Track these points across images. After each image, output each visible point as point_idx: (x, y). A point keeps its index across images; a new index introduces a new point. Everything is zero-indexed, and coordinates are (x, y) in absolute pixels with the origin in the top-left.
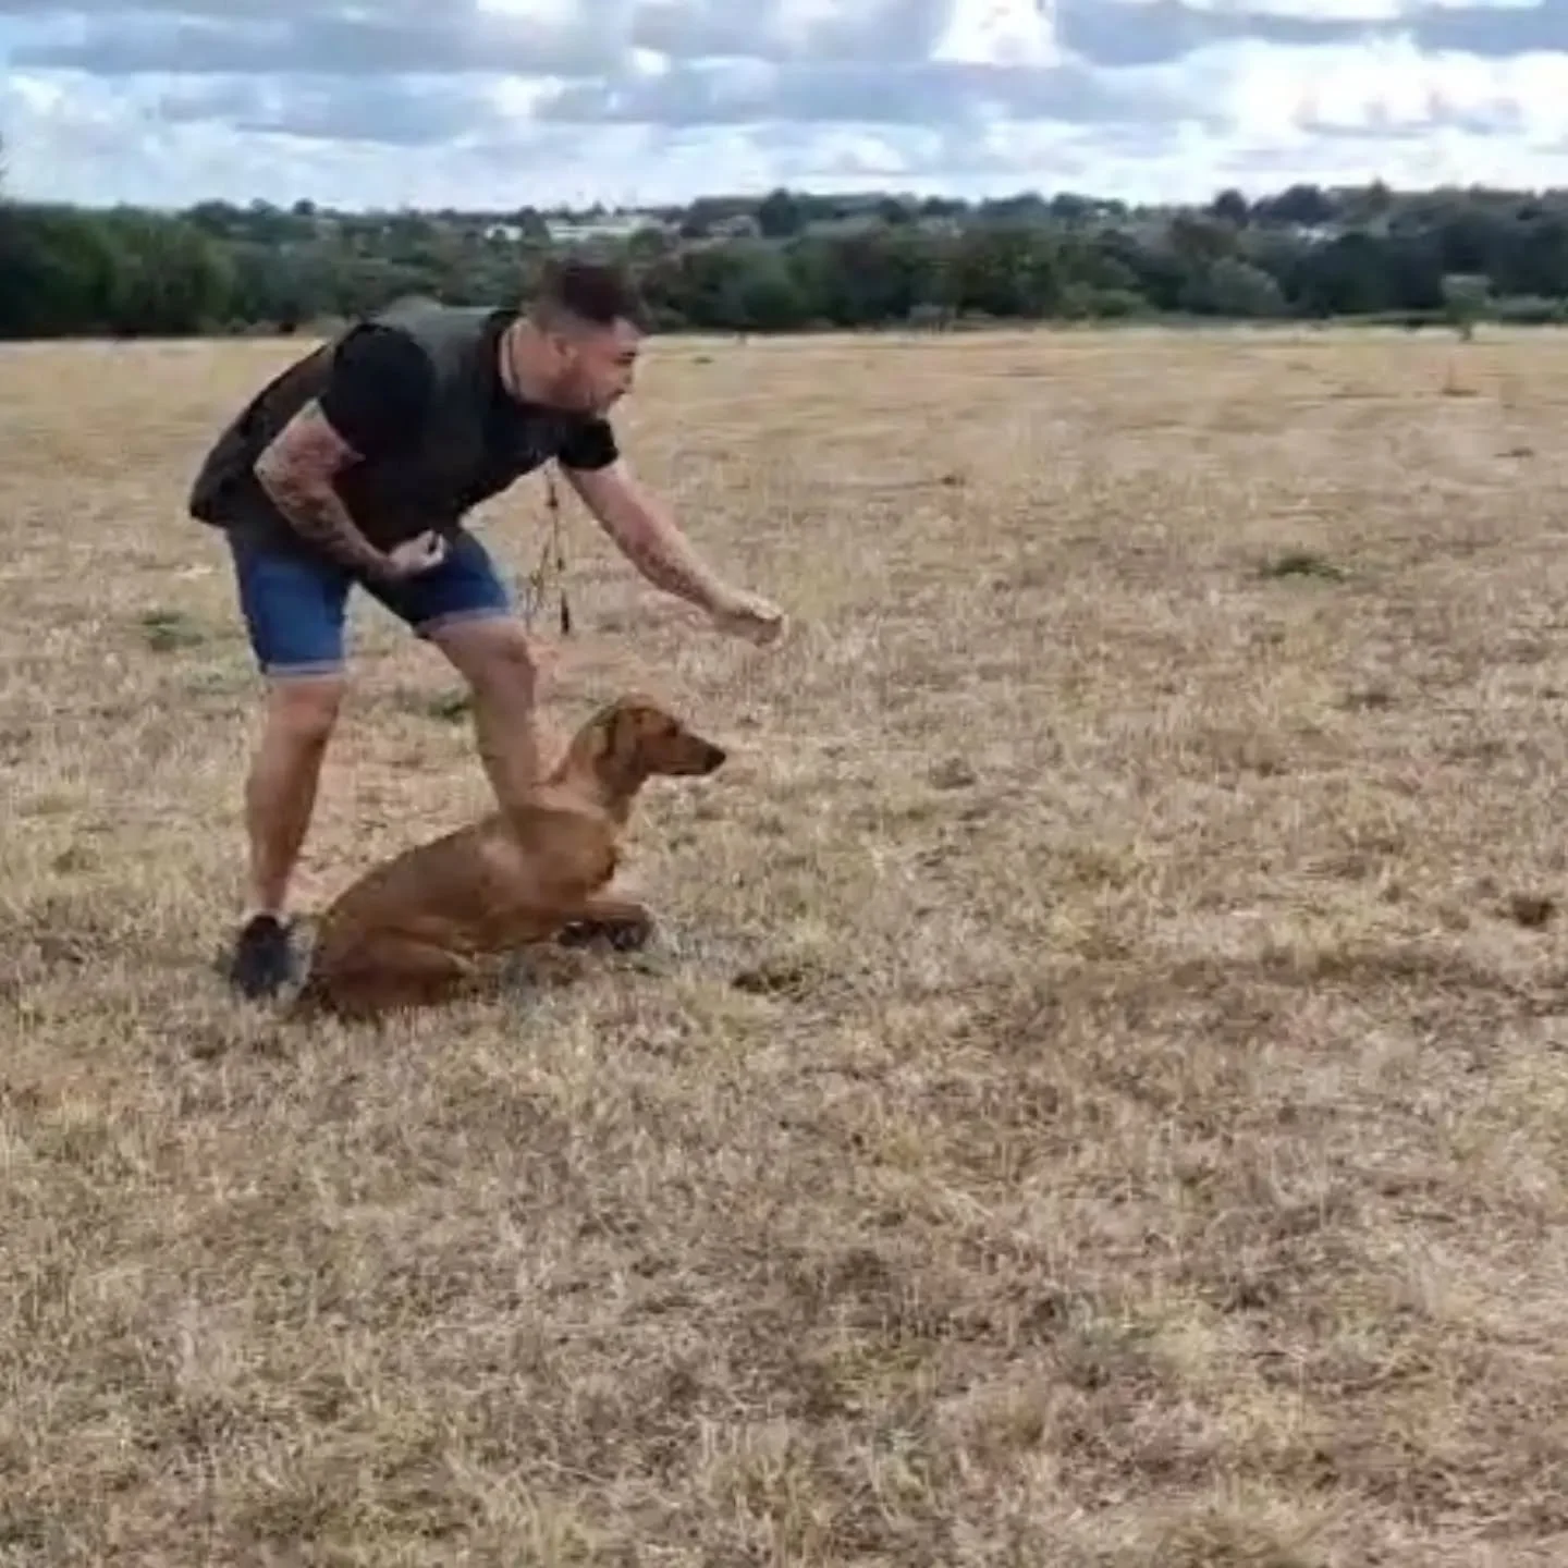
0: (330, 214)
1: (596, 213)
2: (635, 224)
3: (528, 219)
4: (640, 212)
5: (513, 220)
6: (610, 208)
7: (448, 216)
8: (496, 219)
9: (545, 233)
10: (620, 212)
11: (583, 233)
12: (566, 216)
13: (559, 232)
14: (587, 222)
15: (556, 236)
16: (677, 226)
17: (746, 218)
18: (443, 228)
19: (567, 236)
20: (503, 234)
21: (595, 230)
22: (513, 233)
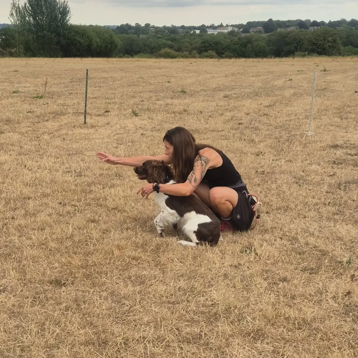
0: (153, 27)
1: (221, 26)
2: (230, 29)
3: (203, 28)
4: (232, 26)
5: (198, 28)
6: (224, 25)
7: (183, 27)
8: (195, 28)
9: (206, 32)
10: (227, 26)
11: (215, 32)
12: (213, 27)
13: (210, 32)
14: (217, 29)
15: (209, 33)
16: (241, 30)
17: (260, 27)
18: (180, 30)
19: (211, 33)
20: (195, 32)
21: (219, 31)
22: (198, 32)
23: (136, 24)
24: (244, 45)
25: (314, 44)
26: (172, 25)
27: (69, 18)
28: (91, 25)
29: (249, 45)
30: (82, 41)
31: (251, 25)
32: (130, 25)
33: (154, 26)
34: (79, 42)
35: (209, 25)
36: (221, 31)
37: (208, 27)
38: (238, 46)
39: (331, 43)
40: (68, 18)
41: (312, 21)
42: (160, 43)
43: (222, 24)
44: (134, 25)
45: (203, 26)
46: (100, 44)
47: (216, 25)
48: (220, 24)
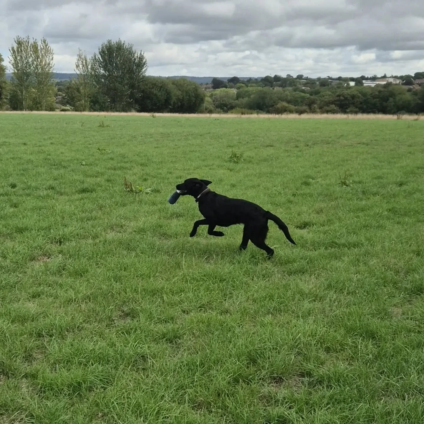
1: (384, 77)
3: (359, 81)
4: (395, 77)
5: (355, 80)
6: (388, 76)
8: (352, 79)
9: (362, 84)
10: (391, 77)
11: (373, 84)
12: (374, 79)
13: (366, 83)
15: (365, 85)
18: (334, 83)
19: (367, 85)
20: (349, 84)
21: (377, 83)
22: (352, 84)
23: (288, 75)
26: (328, 76)
27: (145, 71)
30: (159, 94)
33: (307, 77)
34: (156, 95)
35: (369, 77)
36: (380, 83)
37: (367, 79)
38: (378, 100)
40: (143, 70)
42: (296, 96)
43: (385, 75)
44: (285, 77)
45: (362, 77)
46: (181, 97)
47: (379, 76)
48: (383, 75)
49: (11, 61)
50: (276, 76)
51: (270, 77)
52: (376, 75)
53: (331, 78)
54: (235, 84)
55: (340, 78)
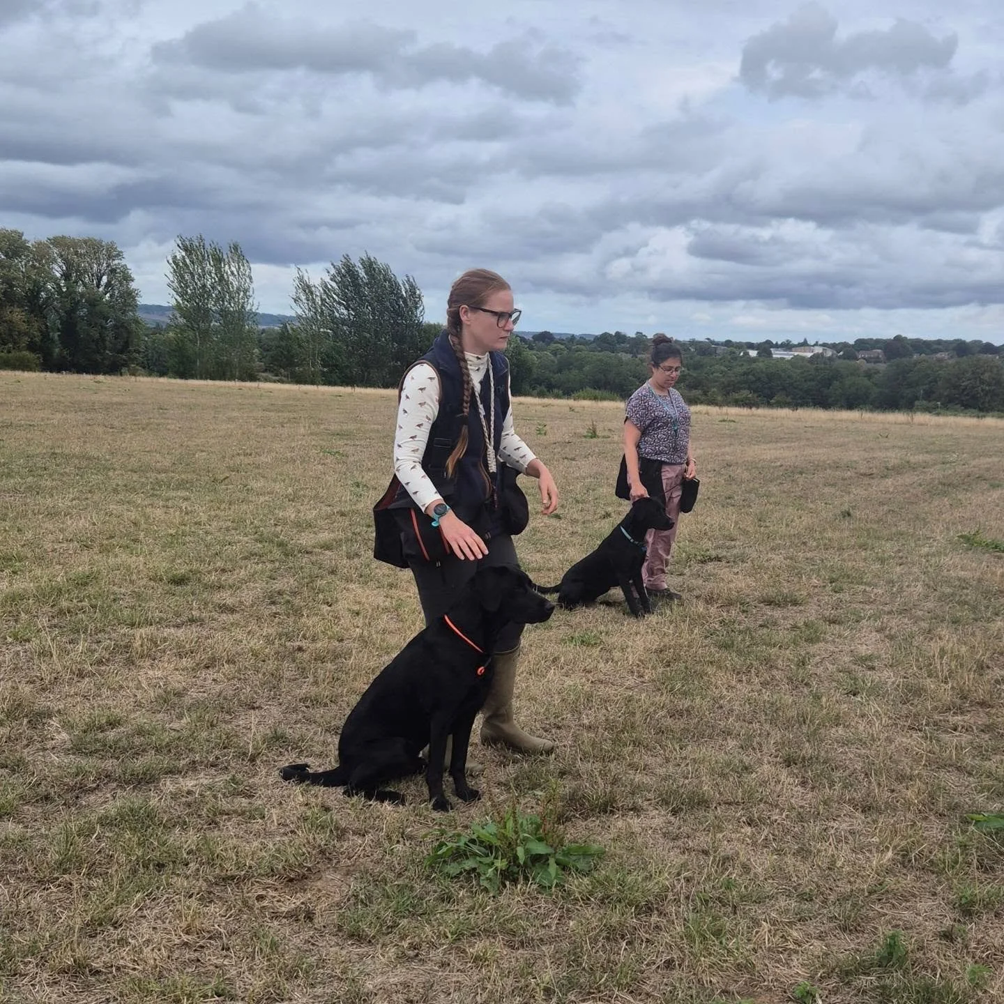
1: (803, 344)
2: (818, 351)
3: (765, 348)
4: (824, 345)
5: (757, 347)
6: (811, 342)
8: (751, 346)
9: (770, 354)
10: (815, 344)
11: (788, 356)
12: (787, 346)
13: (777, 354)
14: (793, 349)
15: (775, 356)
16: (841, 353)
17: (879, 351)
18: (720, 350)
19: (779, 356)
20: (748, 354)
21: (796, 354)
22: (753, 353)
24: (828, 382)
25: (956, 387)
26: (708, 339)
28: (546, 332)
29: (836, 383)
31: (862, 344)
32: (625, 336)
35: (779, 343)
36: (801, 354)
37: (777, 346)
39: (989, 385)
41: (984, 342)
43: (805, 340)
44: (634, 336)
45: (768, 343)
47: (795, 342)
48: (801, 341)
49: (173, 282)
50: (618, 334)
51: (611, 335)
52: (790, 339)
53: (713, 342)
54: (548, 344)
55: (728, 343)
